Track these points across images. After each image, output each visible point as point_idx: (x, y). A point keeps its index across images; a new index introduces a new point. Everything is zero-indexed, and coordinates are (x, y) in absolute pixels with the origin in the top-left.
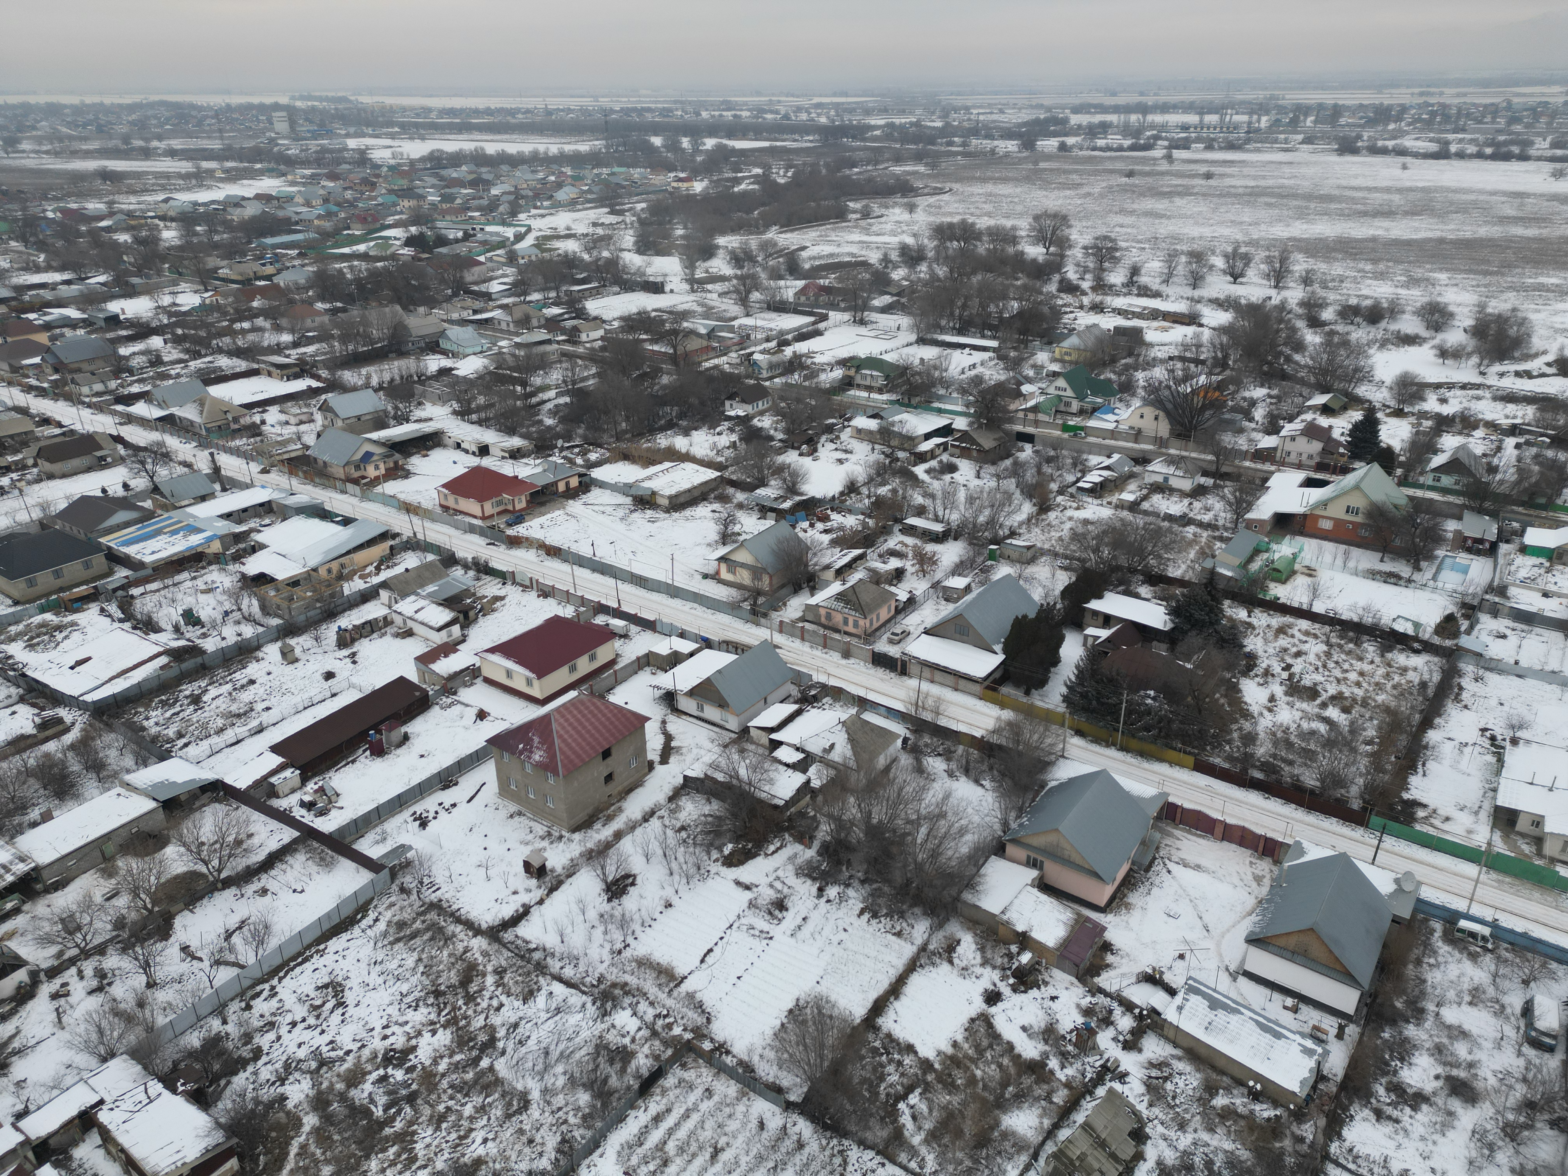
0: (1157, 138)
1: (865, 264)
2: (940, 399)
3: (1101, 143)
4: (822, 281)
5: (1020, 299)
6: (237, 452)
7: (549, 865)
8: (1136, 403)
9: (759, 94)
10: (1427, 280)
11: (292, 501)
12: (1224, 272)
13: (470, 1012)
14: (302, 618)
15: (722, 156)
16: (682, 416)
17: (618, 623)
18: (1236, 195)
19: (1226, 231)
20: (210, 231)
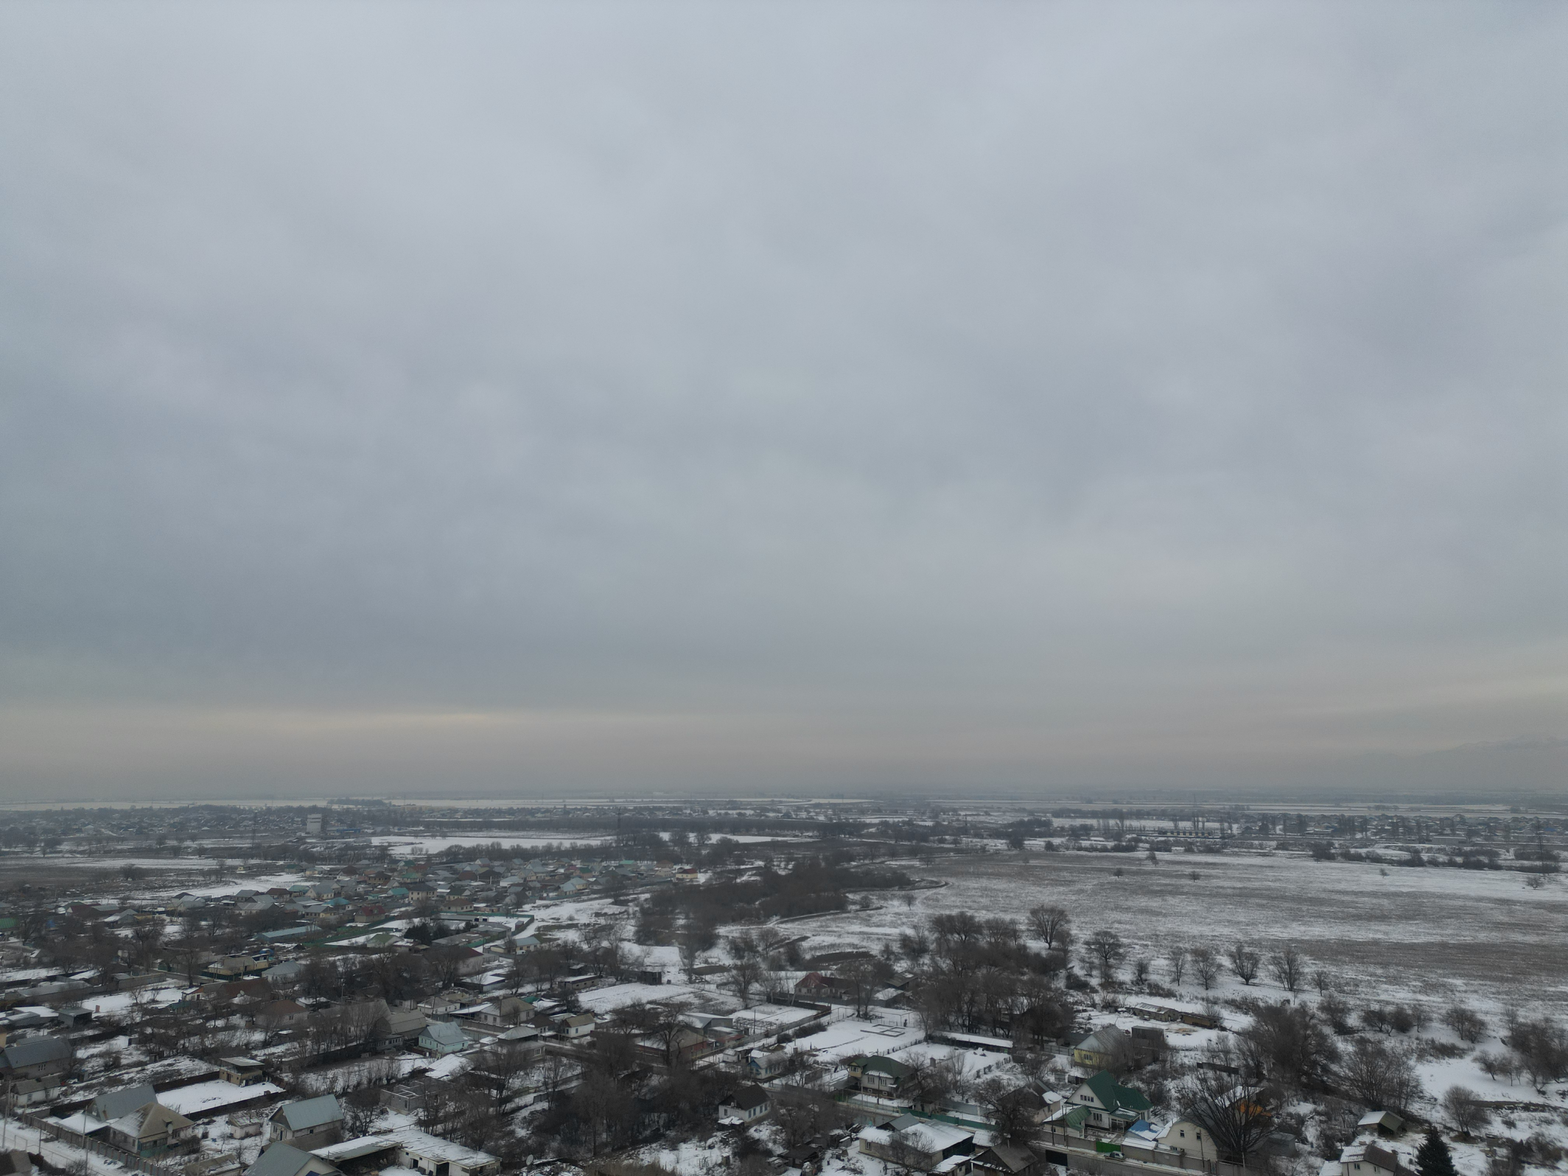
0: (1137, 840)
1: (866, 955)
2: (957, 1106)
3: (1085, 843)
4: (823, 973)
5: (1029, 996)
8: (1174, 1118)
9: (763, 795)
10: (1444, 985)
12: (1234, 972)
15: (727, 848)
16: (669, 1125)
18: (1226, 896)
19: (1226, 931)
20: (214, 925)
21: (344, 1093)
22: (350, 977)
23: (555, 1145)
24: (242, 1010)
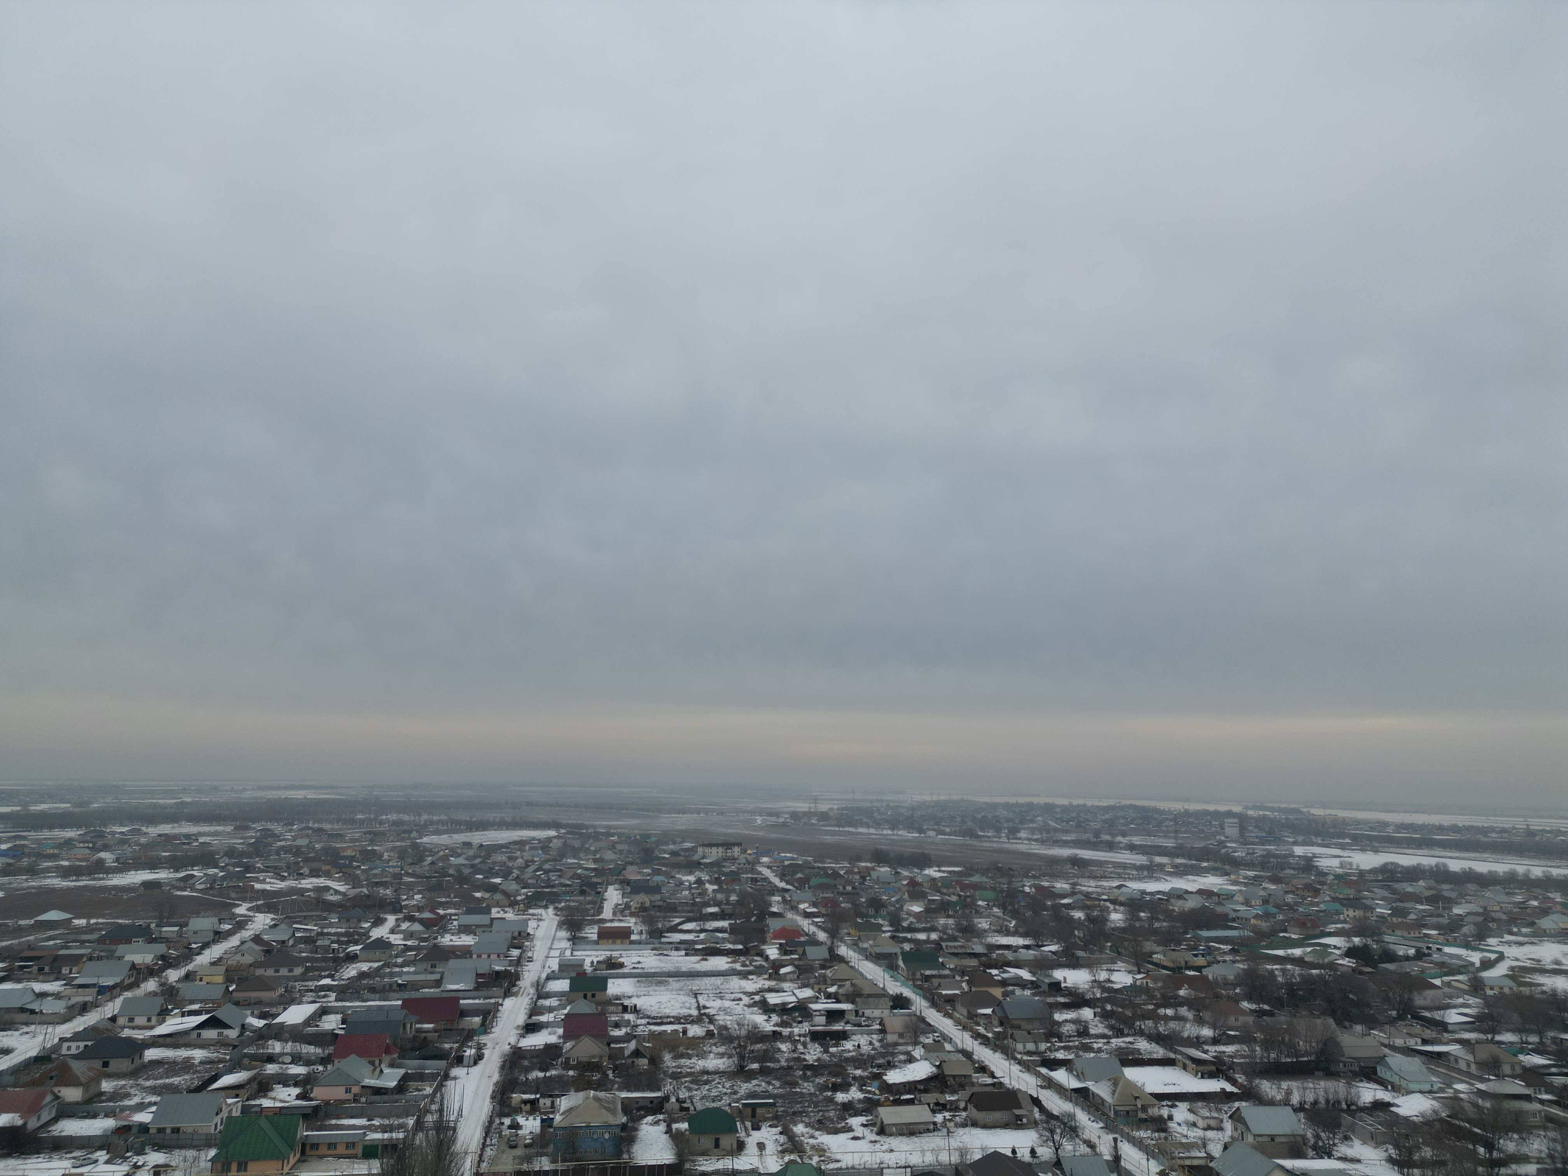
6: (1138, 1144)
20: (1152, 918)
21: (1301, 1108)
24: (1189, 1003)
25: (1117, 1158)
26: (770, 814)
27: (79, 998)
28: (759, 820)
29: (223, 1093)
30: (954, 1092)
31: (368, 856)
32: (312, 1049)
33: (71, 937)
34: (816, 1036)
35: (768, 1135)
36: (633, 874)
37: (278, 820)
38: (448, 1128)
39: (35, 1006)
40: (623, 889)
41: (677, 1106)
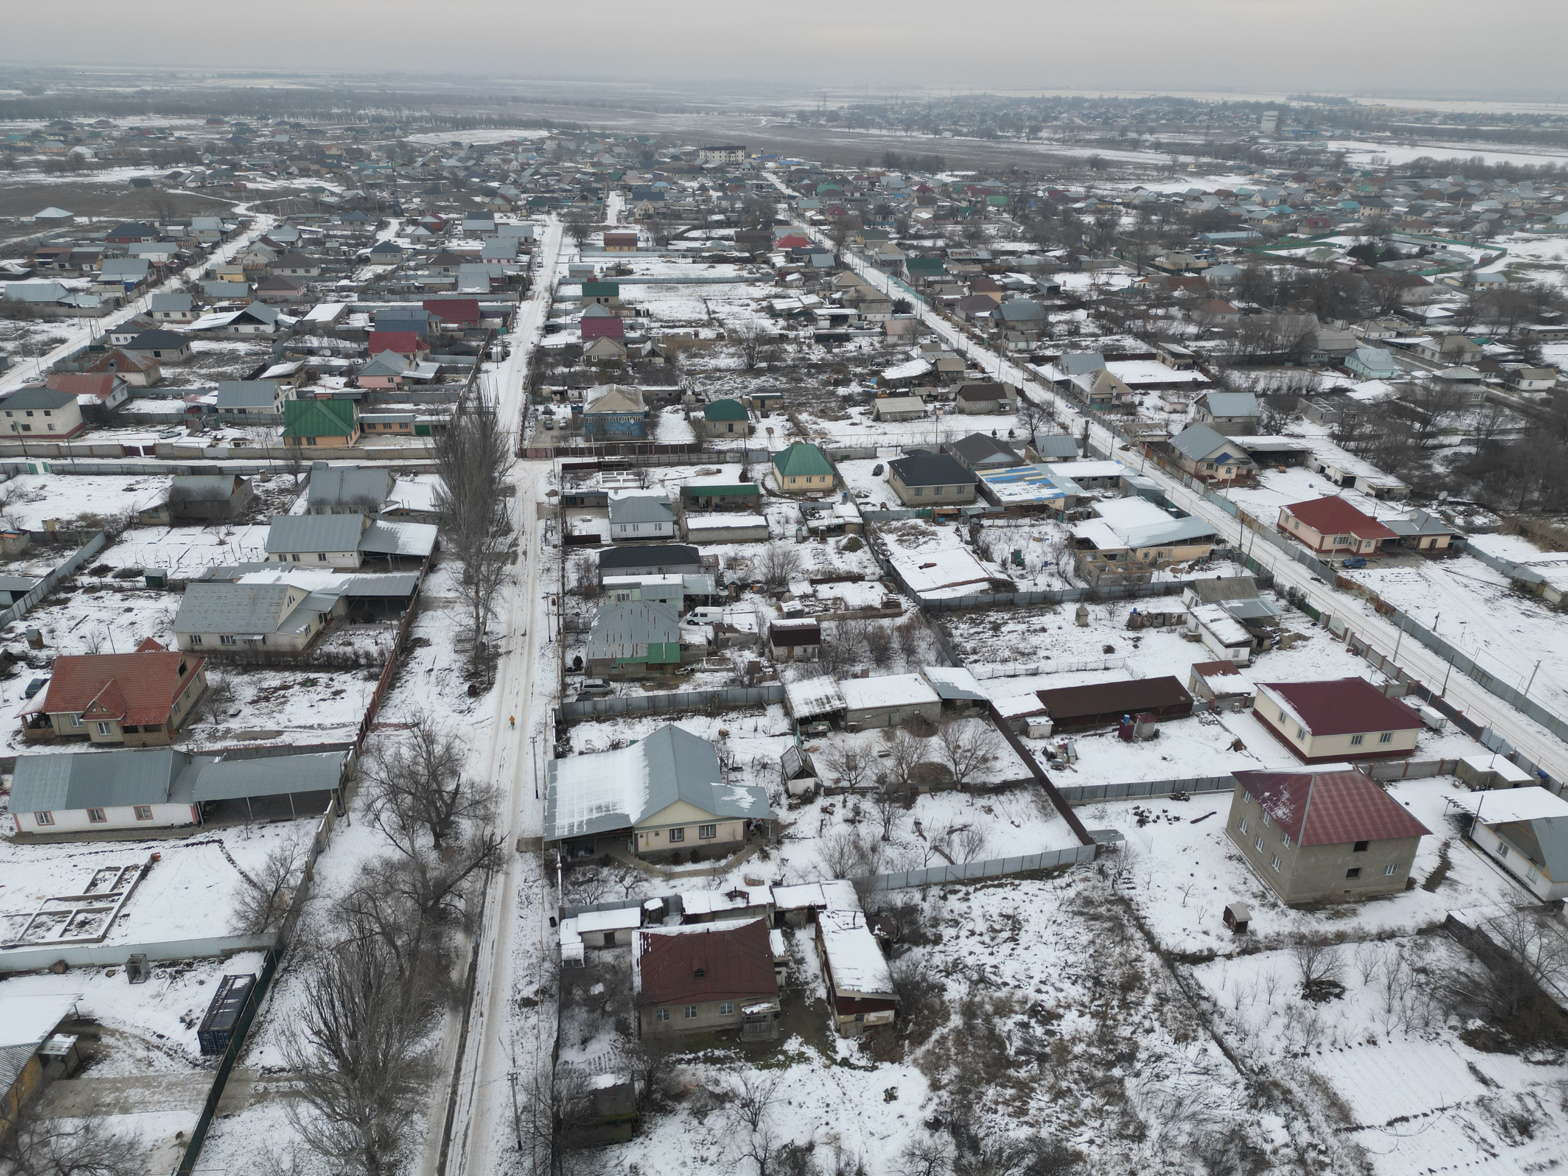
6: (1108, 426)
7: (1251, 925)
11: (1138, 482)
13: (1120, 1017)
14: (1106, 589)
17: (1433, 713)
20: (1163, 221)
21: (1264, 394)
22: (1284, 287)
23: (1475, 489)
24: (1181, 303)
25: (1086, 437)
26: (776, 114)
27: (111, 294)
28: (764, 121)
29: (275, 381)
30: (945, 385)
31: (357, 156)
32: (347, 344)
33: (80, 235)
34: (820, 339)
35: (777, 421)
36: (634, 179)
37: (251, 114)
38: (488, 413)
39: (70, 300)
40: (625, 195)
41: (693, 398)
